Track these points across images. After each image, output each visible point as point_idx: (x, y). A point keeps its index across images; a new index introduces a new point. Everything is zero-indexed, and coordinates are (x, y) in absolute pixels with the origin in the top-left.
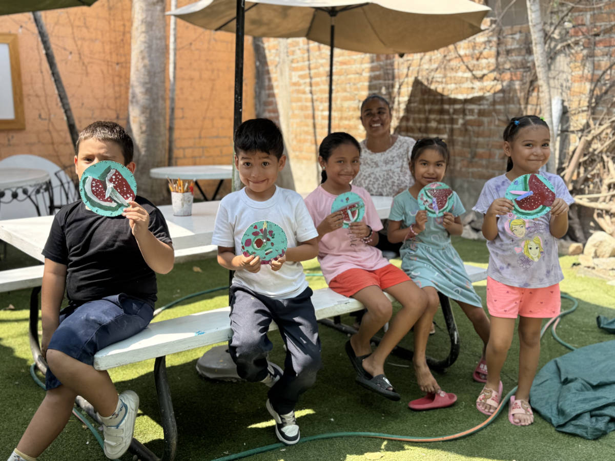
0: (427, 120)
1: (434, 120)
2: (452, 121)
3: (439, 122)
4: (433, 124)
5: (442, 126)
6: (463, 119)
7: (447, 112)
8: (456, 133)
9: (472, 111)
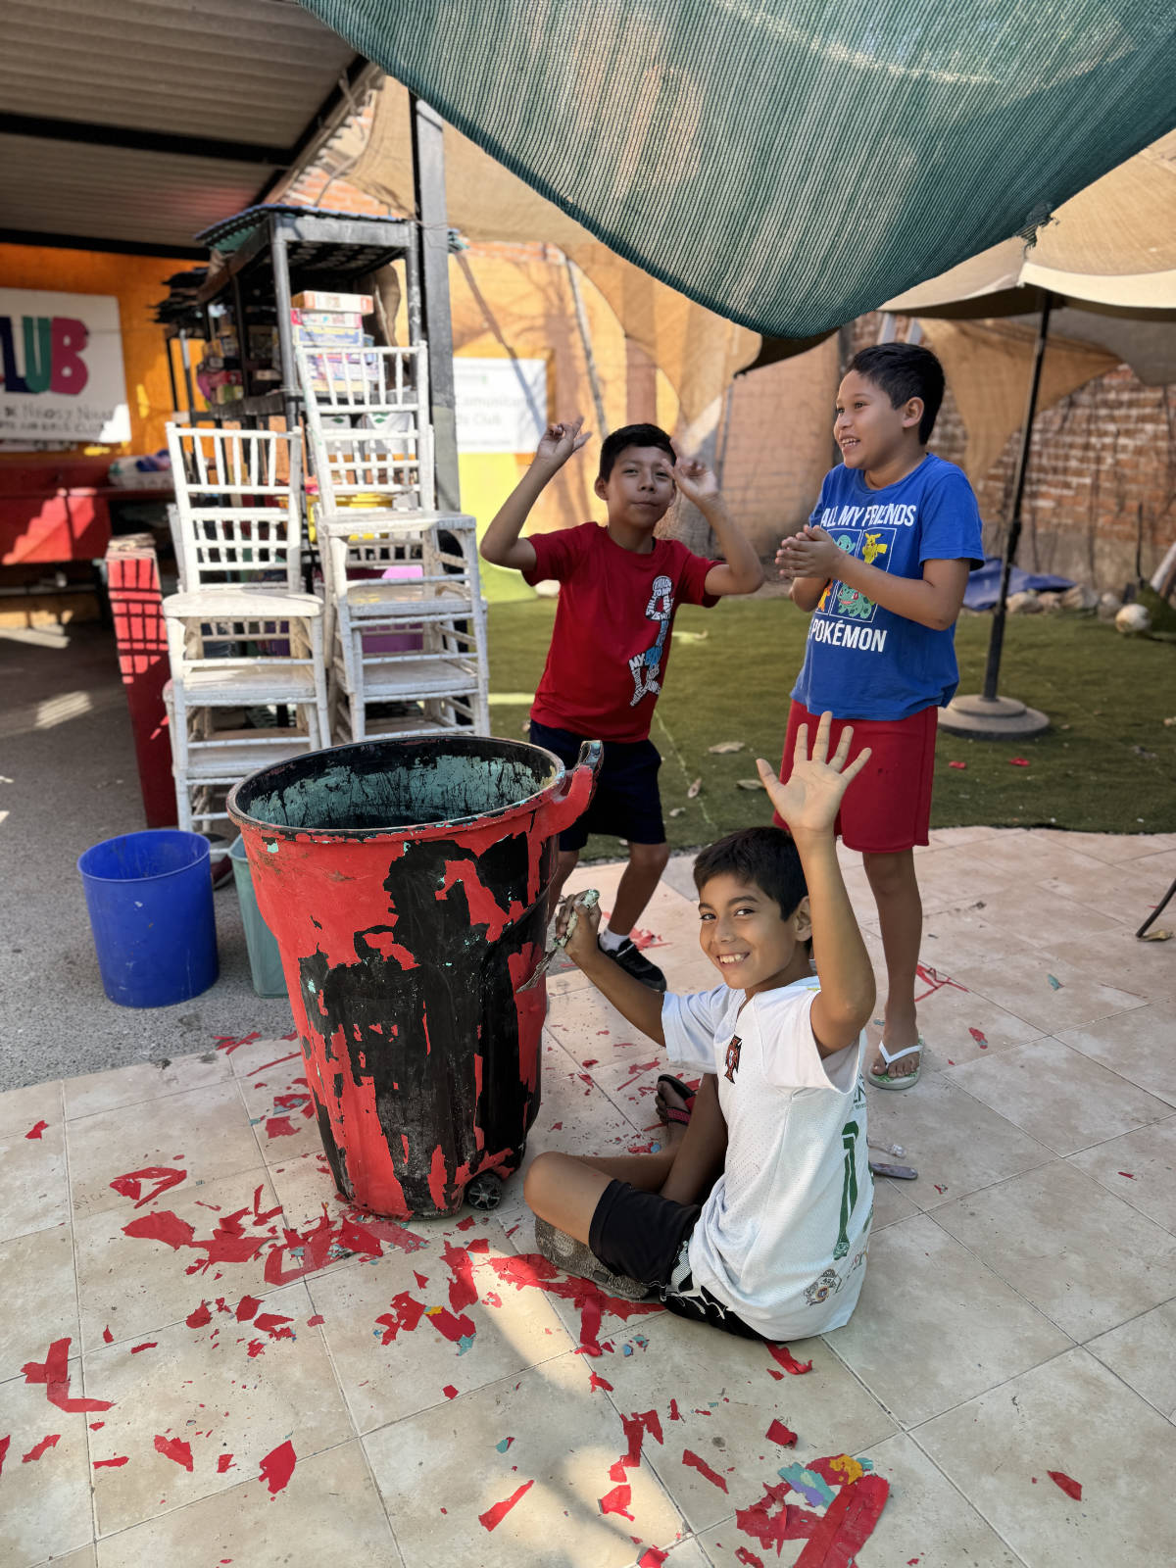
0: (1067, 458)
1: (1075, 457)
2: (1099, 460)
3: (1082, 460)
4: (1073, 464)
5: (1085, 466)
6: (1114, 457)
7: (1094, 448)
8: (1103, 476)
9: (1124, 448)
